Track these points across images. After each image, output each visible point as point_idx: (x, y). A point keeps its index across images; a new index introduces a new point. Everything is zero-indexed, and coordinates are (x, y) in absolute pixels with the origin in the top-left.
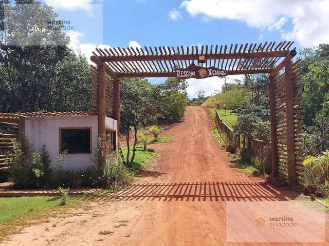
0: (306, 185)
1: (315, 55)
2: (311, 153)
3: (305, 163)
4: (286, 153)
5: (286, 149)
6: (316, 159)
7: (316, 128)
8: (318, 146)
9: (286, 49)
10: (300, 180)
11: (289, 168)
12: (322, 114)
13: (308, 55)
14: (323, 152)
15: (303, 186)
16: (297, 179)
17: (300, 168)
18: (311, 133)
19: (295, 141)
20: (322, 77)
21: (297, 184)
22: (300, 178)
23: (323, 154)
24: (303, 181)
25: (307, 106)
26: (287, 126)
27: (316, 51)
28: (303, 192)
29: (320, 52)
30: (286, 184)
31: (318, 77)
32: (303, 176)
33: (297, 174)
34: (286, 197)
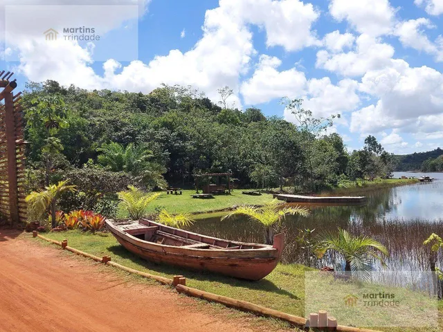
0: (28, 222)
1: (42, 90)
2: (35, 190)
3: (28, 198)
4: (7, 190)
5: (8, 185)
6: (38, 194)
7: (42, 163)
8: (42, 182)
9: (5, 79)
10: (23, 218)
11: (11, 206)
12: (46, 149)
13: (35, 89)
14: (47, 188)
15: (26, 223)
16: (20, 217)
17: (23, 205)
18: (37, 169)
19: (18, 177)
20: (46, 113)
21: (20, 222)
22: (22, 215)
23: (46, 190)
24: (26, 218)
25: (35, 141)
26: (8, 162)
27: (44, 86)
28: (26, 229)
29: (47, 88)
30: (7, 224)
31: (41, 112)
32: (25, 213)
33: (19, 212)
34: (6, 237)
